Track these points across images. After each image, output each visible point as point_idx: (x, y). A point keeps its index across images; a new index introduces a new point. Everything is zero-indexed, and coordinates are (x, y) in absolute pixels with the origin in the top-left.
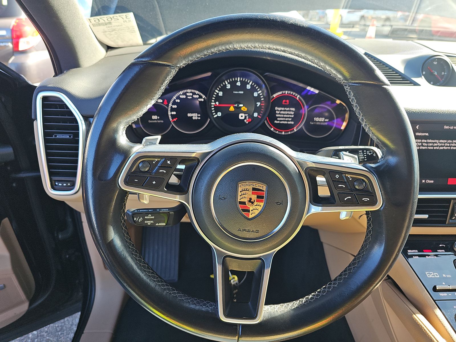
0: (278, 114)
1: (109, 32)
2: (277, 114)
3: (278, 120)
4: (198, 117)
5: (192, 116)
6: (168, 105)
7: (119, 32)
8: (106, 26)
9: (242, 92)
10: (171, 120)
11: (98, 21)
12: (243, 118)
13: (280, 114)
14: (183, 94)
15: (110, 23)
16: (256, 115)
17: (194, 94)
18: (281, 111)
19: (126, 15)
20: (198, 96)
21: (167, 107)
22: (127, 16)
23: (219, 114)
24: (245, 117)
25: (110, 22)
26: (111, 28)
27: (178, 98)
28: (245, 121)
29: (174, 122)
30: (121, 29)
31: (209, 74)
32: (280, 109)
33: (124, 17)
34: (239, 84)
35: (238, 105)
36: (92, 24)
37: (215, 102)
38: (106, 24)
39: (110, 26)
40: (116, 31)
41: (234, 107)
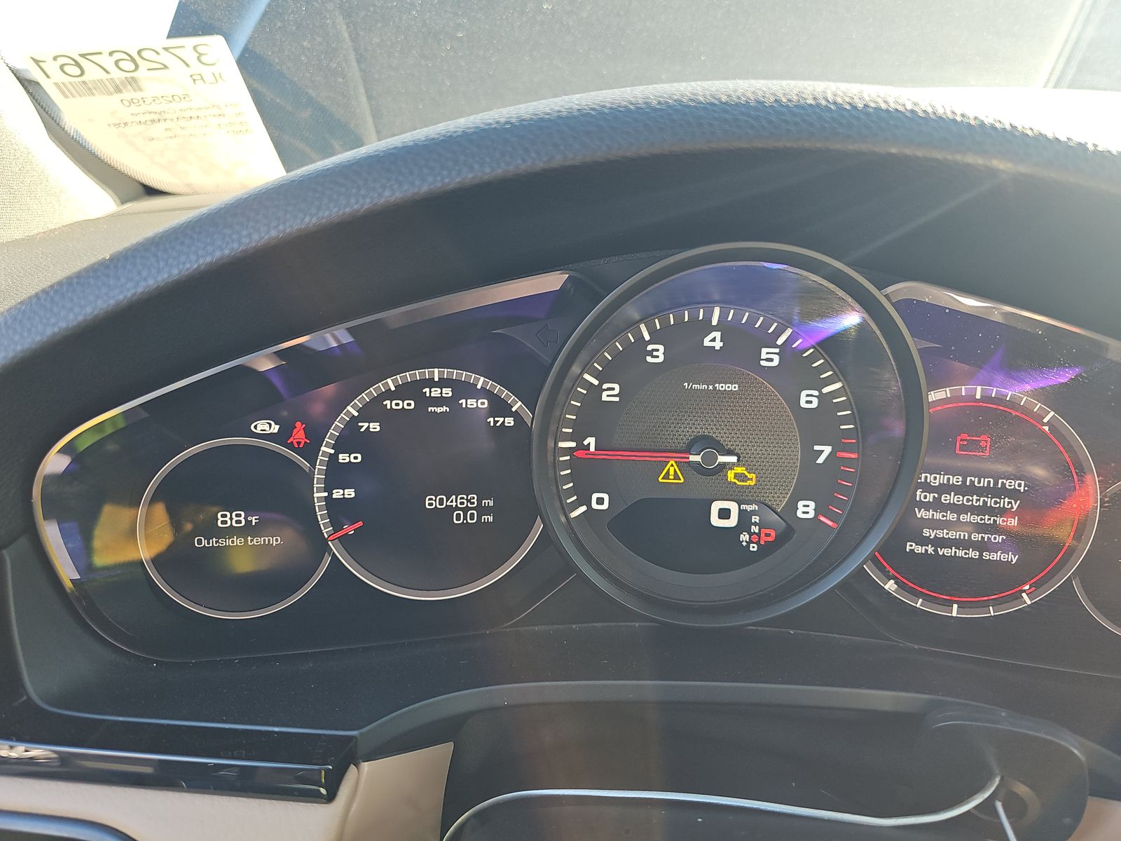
0: (927, 506)
1: (142, 127)
2: (922, 505)
3: (924, 541)
4: (481, 510)
5: (450, 509)
6: (310, 453)
7: (182, 128)
8: (118, 97)
9: (734, 387)
10: (326, 531)
11: (77, 71)
12: (732, 522)
13: (937, 505)
14: (401, 392)
15: (133, 83)
16: (807, 509)
17: (466, 390)
18: (945, 489)
19: (195, 48)
20: (483, 404)
21: (306, 464)
22: (200, 49)
23: (601, 501)
24: (744, 517)
25: (132, 78)
26: (143, 108)
27: (372, 410)
28: (744, 537)
29: (344, 541)
30: (188, 114)
31: (553, 281)
32: (936, 480)
33: (191, 57)
34: (714, 341)
35: (710, 458)
36: (56, 84)
37: (578, 437)
38: (118, 90)
39: (138, 95)
40: (168, 124)
41: (685, 466)
